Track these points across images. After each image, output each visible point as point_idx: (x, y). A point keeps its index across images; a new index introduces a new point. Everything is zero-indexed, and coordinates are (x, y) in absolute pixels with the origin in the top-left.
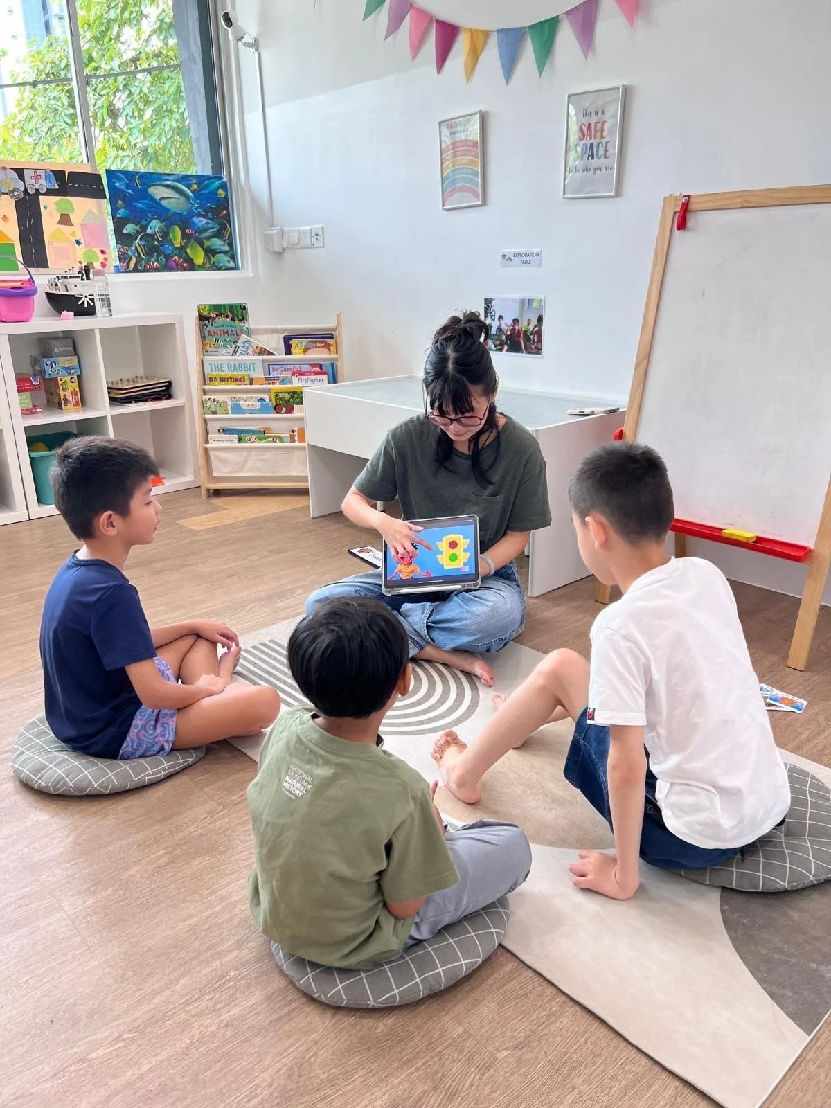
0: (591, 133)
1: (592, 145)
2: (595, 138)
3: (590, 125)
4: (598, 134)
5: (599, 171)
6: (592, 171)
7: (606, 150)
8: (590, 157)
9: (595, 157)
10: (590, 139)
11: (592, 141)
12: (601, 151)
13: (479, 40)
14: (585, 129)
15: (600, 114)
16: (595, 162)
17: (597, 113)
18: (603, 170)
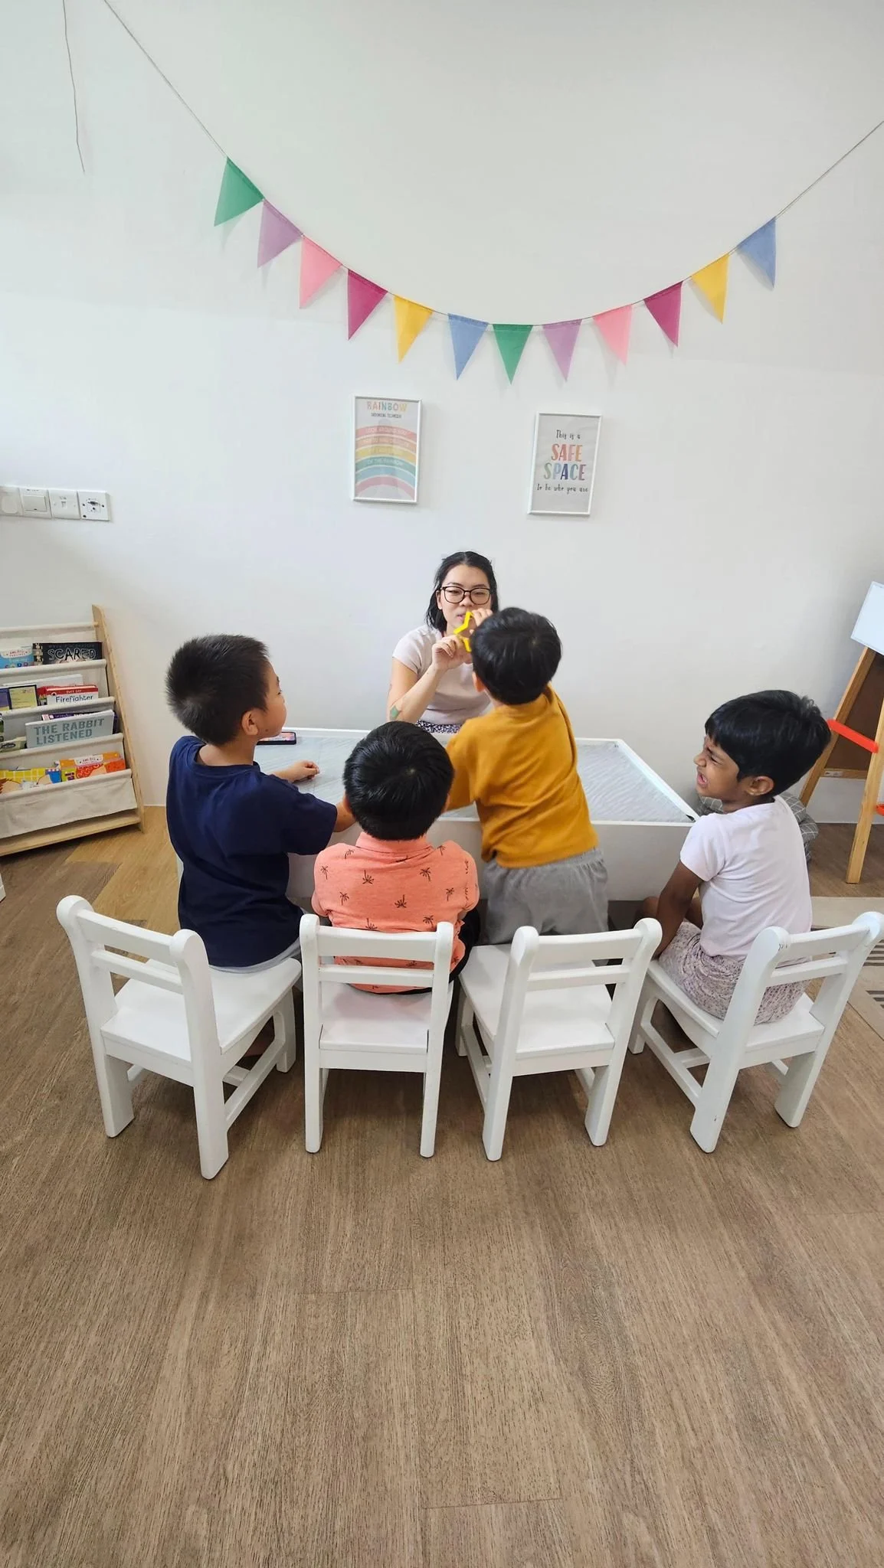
0: (565, 453)
1: (566, 465)
2: (570, 460)
3: (564, 447)
4: (574, 456)
5: (572, 491)
6: (565, 491)
7: (581, 473)
8: (564, 477)
9: (569, 477)
10: (565, 459)
11: (566, 462)
12: (576, 472)
13: (418, 317)
14: (559, 450)
15: (575, 437)
16: (570, 483)
17: (572, 436)
18: (578, 490)
